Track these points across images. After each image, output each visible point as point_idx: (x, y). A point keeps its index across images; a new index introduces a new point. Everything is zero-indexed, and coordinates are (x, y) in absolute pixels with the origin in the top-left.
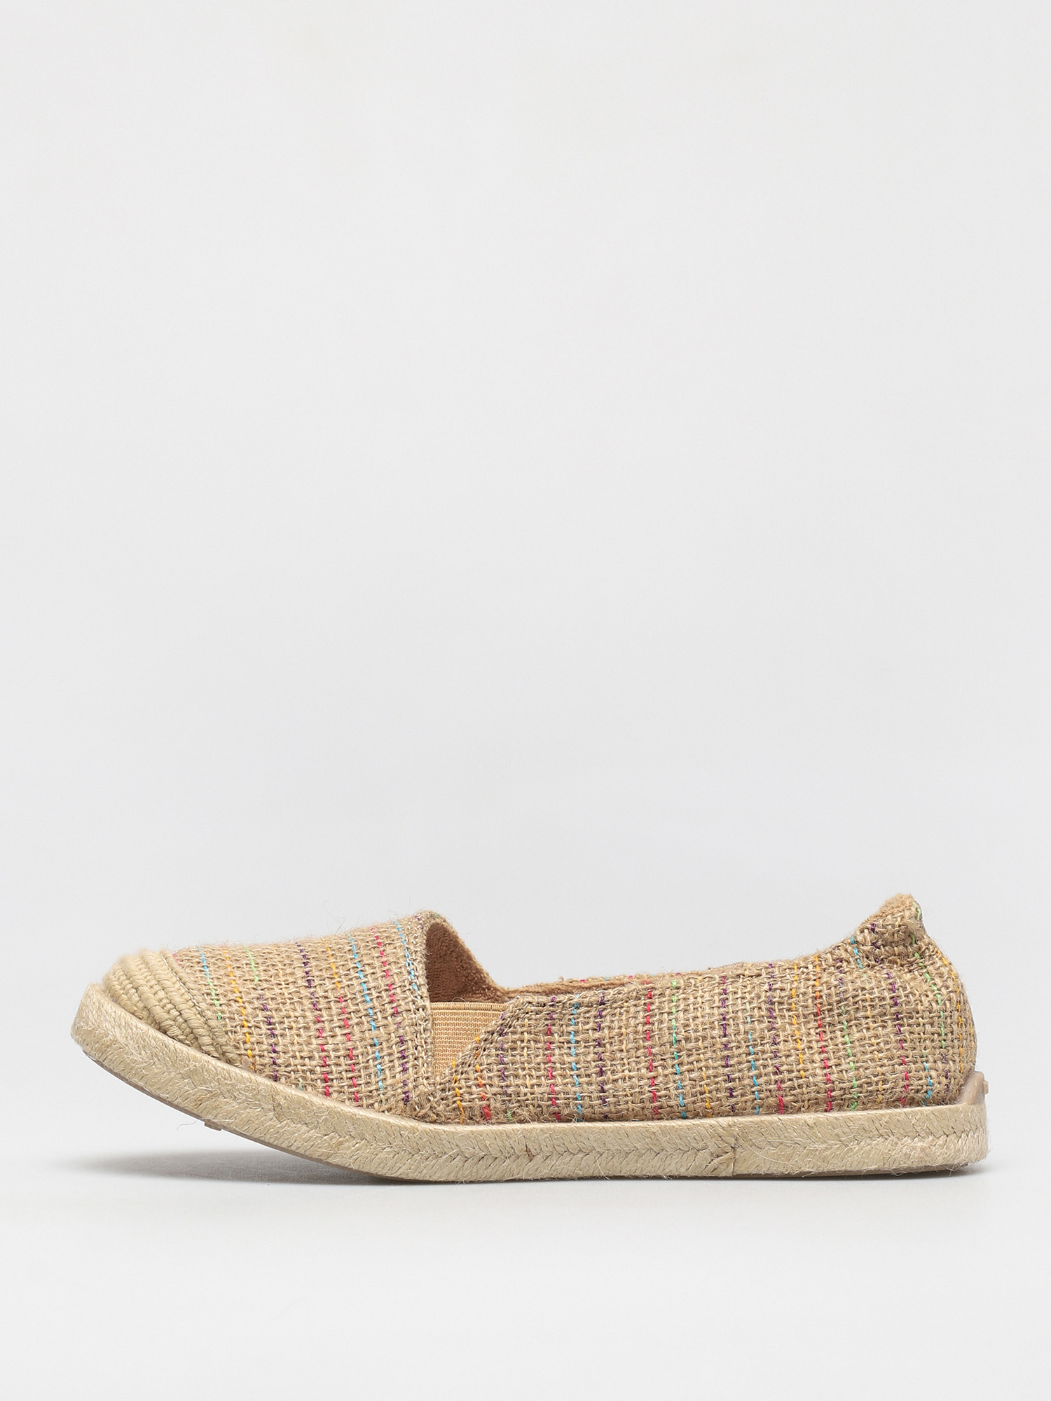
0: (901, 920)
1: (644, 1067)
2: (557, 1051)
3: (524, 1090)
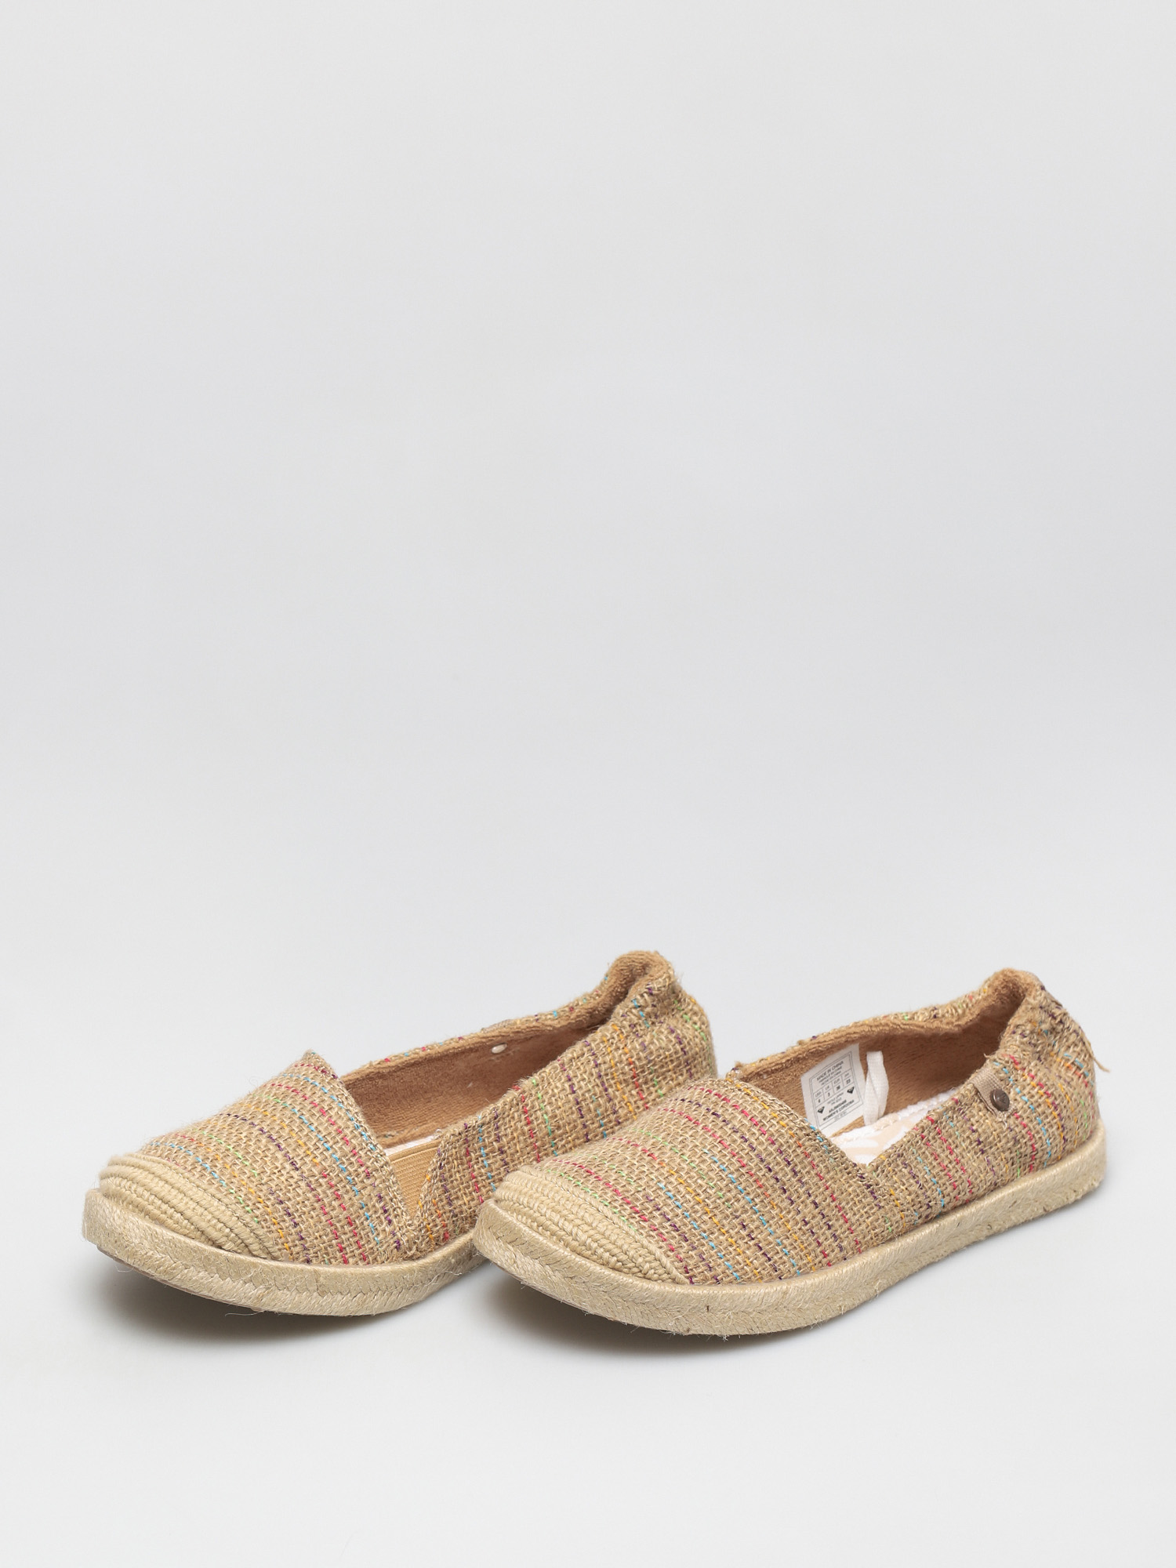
0: (670, 980)
1: (533, 1160)
2: (475, 1167)
3: (465, 1208)
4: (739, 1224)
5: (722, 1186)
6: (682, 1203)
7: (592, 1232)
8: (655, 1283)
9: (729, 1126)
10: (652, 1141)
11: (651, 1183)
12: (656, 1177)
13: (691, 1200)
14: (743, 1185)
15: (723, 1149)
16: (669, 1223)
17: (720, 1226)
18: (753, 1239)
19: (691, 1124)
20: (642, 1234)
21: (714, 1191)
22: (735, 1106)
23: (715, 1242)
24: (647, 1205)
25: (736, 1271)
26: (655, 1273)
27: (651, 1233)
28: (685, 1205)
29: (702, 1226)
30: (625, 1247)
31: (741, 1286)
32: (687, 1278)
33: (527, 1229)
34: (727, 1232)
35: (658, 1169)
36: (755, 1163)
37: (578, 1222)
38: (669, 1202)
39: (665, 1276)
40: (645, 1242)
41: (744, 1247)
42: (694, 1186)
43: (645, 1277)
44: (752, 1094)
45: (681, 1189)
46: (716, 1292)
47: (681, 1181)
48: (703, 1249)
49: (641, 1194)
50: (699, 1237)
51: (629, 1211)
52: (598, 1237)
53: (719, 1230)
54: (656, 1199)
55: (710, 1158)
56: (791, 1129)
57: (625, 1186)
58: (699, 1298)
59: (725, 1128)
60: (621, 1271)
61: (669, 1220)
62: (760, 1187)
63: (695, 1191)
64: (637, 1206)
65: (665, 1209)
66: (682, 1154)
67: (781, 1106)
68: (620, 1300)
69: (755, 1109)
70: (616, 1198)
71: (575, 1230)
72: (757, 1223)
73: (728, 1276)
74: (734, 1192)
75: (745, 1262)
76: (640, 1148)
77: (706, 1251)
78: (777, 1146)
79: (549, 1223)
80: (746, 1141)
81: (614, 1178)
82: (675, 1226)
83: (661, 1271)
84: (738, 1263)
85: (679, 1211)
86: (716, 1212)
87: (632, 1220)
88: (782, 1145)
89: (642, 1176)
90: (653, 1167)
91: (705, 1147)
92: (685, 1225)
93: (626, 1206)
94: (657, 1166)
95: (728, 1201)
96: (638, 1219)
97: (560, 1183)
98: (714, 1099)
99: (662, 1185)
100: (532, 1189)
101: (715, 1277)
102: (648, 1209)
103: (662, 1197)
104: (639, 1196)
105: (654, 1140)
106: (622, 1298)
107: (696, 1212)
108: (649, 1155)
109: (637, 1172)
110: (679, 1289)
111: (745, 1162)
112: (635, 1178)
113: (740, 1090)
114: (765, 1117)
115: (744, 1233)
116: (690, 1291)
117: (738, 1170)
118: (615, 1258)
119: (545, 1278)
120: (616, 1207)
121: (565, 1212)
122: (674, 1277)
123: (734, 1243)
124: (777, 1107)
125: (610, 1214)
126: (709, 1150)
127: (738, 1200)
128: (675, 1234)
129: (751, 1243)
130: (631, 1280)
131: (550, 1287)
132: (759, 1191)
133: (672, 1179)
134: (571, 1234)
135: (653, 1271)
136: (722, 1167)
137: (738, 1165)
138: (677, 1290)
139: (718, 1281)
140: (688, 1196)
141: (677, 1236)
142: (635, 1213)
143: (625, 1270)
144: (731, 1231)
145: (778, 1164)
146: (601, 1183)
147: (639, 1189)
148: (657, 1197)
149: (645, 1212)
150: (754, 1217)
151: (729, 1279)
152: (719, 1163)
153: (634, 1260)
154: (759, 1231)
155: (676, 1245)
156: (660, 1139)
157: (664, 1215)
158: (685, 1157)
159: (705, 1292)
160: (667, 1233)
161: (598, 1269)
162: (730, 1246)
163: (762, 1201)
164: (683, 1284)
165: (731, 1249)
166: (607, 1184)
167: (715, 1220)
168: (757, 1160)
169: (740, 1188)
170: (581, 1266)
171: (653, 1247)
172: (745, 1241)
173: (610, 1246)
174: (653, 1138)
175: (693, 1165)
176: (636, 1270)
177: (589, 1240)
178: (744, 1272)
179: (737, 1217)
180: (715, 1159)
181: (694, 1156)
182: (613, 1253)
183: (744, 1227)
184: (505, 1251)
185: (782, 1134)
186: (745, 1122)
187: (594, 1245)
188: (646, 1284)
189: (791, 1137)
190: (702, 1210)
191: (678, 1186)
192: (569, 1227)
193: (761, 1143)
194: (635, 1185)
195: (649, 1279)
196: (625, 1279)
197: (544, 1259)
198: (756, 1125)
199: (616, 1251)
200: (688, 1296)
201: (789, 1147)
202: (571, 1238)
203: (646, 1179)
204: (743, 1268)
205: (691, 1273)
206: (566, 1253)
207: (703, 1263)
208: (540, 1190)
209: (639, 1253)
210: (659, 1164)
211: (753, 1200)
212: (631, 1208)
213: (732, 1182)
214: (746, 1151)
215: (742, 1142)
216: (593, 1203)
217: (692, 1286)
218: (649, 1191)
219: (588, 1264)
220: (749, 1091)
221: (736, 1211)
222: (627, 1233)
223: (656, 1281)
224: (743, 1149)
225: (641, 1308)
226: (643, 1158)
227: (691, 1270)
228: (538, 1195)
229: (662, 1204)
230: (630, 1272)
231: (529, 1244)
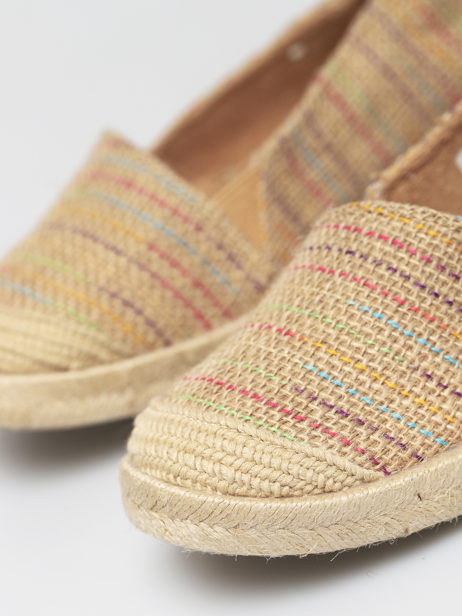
4: (422, 376)
5: (384, 339)
6: (342, 379)
7: (238, 463)
8: (340, 493)
9: (370, 260)
10: (285, 315)
11: (297, 370)
12: (301, 359)
13: (352, 370)
14: (410, 326)
15: (371, 292)
16: (334, 411)
17: (398, 389)
18: (446, 387)
19: (326, 275)
20: (302, 440)
21: (376, 348)
22: (370, 234)
23: (399, 411)
24: (299, 399)
25: (439, 435)
26: (335, 482)
27: (314, 433)
28: (345, 380)
29: (377, 397)
30: (284, 466)
31: (451, 452)
32: (379, 470)
33: (163, 486)
34: (411, 391)
35: (300, 348)
36: (415, 294)
37: (219, 455)
38: (325, 384)
39: (350, 480)
40: (308, 450)
41: (437, 402)
42: (350, 352)
43: (325, 491)
44: (385, 212)
45: (336, 362)
46: (420, 474)
47: (332, 352)
48: (388, 426)
49: (288, 388)
50: (377, 413)
51: (278, 416)
52: (248, 465)
53: (400, 393)
54: (309, 387)
55: (358, 309)
56: (445, 235)
57: (265, 385)
58: (402, 489)
59: (364, 264)
60: (292, 496)
61: (332, 407)
62: (432, 320)
63: (352, 358)
64: (286, 406)
65: (323, 395)
66: (324, 317)
67: (424, 212)
68: (306, 531)
69: (394, 229)
70: (258, 405)
71: (217, 468)
72: (444, 366)
73: (430, 446)
74: (402, 341)
75: (446, 419)
76: (274, 329)
77: (391, 426)
78: (434, 263)
79: (185, 469)
80: (395, 271)
81: (250, 380)
82: (342, 412)
83: (342, 477)
84: (437, 424)
85: (341, 391)
86: (388, 373)
87: (285, 427)
88: (440, 259)
89: (283, 364)
90: (293, 347)
91: (348, 298)
92: (354, 405)
93: (272, 412)
94: (298, 344)
95: (397, 354)
96: (292, 422)
97: (187, 413)
98: (343, 234)
99: (310, 367)
100: (158, 432)
101: (414, 455)
102: (300, 404)
103: (314, 381)
104: (286, 391)
105: (289, 313)
106: (306, 527)
107: (362, 383)
108: (286, 334)
109: (276, 362)
110: (373, 489)
111: (402, 298)
112: (275, 371)
113: (370, 212)
114: (408, 234)
115: (432, 385)
116: (387, 486)
117: (396, 311)
118: (277, 485)
119: (206, 537)
120: (260, 418)
121: (199, 449)
122: (361, 477)
123: (423, 402)
124: (419, 217)
125: (253, 431)
126: (354, 300)
127: (410, 348)
128: (344, 422)
129: (446, 393)
130: (308, 503)
131: (216, 546)
132: (432, 326)
133: (320, 354)
134: (215, 475)
135: (331, 481)
136: (377, 315)
137: (395, 305)
138: (370, 492)
139: (420, 459)
140: (347, 369)
141: (348, 424)
142: (286, 416)
143: (296, 493)
144: (414, 389)
145: (444, 283)
146: (236, 392)
147: (284, 382)
148: (309, 384)
149: (298, 409)
150: (438, 359)
151: (433, 448)
152: (371, 312)
153: (301, 477)
154: (450, 374)
155: (351, 436)
156: (294, 308)
157: (324, 403)
158: (328, 320)
159: (407, 479)
160: (334, 424)
161: (261, 504)
162: (420, 407)
163: (441, 337)
164: (377, 479)
165: (422, 411)
166: (243, 391)
167: (391, 384)
168: (416, 289)
169: (407, 332)
170: (240, 509)
171: (321, 451)
172: (437, 394)
173: (266, 472)
174: (287, 310)
175: (340, 326)
176: (309, 488)
177: (238, 475)
178: (448, 432)
179: (416, 369)
180: (365, 308)
181: (339, 314)
182: (273, 479)
183: (429, 377)
184: (151, 520)
185: (437, 246)
186: (387, 248)
187: (246, 478)
188: (328, 500)
189: (449, 245)
190: (370, 377)
191: (330, 360)
192: (208, 466)
193: (415, 267)
194: (277, 379)
195: (331, 492)
196: (299, 504)
197: (194, 516)
198: (401, 247)
199: (276, 475)
200: (386, 493)
201: (451, 258)
202: (216, 479)
203: (289, 367)
204: (446, 429)
205: (382, 463)
206: (217, 500)
207: (393, 443)
208: (166, 430)
209: (305, 465)
210: (300, 340)
211: (428, 340)
212: (279, 411)
213: (395, 330)
214: (400, 284)
215: (391, 275)
216: (229, 424)
217: (389, 478)
218: (297, 381)
219: (246, 503)
220: (380, 210)
221: (412, 362)
222: (283, 447)
223: (340, 490)
224: (395, 283)
225: (336, 529)
226: (280, 341)
227: (381, 458)
228: (165, 437)
229: (317, 391)
230: (303, 493)
231: (171, 505)
